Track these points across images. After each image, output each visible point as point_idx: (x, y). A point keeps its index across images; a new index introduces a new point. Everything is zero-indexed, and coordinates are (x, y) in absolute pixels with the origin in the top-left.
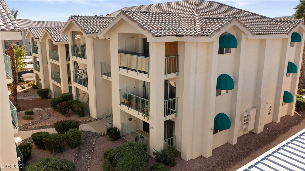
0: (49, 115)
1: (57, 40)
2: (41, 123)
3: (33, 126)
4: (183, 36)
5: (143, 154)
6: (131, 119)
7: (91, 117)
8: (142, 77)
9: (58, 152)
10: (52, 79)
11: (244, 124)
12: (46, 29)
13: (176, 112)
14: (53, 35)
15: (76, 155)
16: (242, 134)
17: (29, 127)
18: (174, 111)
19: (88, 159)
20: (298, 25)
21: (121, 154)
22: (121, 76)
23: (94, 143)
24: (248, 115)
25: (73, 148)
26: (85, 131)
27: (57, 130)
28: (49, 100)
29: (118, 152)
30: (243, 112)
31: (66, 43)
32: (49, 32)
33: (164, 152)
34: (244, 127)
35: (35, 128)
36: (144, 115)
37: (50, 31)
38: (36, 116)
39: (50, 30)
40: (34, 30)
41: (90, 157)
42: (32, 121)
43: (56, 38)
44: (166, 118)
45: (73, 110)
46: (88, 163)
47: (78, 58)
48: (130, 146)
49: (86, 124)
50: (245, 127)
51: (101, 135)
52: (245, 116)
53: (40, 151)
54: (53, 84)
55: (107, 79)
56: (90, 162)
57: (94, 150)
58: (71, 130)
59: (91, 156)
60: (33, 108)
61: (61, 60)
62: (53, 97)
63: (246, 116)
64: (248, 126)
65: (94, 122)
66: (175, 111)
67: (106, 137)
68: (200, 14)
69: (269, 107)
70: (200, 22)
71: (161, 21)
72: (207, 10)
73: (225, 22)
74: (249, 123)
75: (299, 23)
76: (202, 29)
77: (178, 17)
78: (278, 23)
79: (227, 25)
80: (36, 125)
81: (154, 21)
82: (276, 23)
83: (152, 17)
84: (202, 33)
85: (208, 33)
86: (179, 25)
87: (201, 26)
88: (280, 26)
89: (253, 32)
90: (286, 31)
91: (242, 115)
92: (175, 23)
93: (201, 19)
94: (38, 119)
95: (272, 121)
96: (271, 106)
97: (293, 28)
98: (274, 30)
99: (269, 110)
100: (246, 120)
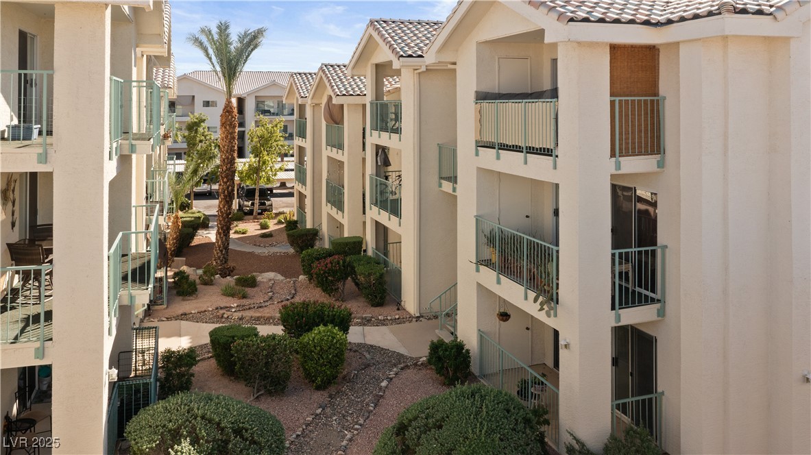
0: (293, 292)
1: (341, 92)
2: (261, 310)
4: (670, 22)
5: (514, 429)
6: (504, 316)
7: (404, 309)
8: (538, 168)
9: (270, 393)
10: (328, 201)
12: (322, 69)
13: (658, 300)
15: (319, 411)
17: (225, 316)
18: (651, 295)
19: (351, 429)
21: (439, 416)
23: (384, 384)
25: (318, 388)
26: (372, 346)
32: (326, 75)
36: (541, 298)
38: (261, 291)
39: (331, 69)
40: (302, 78)
41: (357, 423)
44: (618, 318)
45: (355, 281)
46: (345, 443)
47: (383, 134)
49: (383, 328)
53: (225, 381)
54: (329, 216)
55: (451, 191)
56: (350, 440)
57: (376, 405)
59: (361, 421)
61: (349, 146)
65: (407, 324)
66: (657, 296)
67: (430, 373)
80: (249, 312)
94: (259, 300)
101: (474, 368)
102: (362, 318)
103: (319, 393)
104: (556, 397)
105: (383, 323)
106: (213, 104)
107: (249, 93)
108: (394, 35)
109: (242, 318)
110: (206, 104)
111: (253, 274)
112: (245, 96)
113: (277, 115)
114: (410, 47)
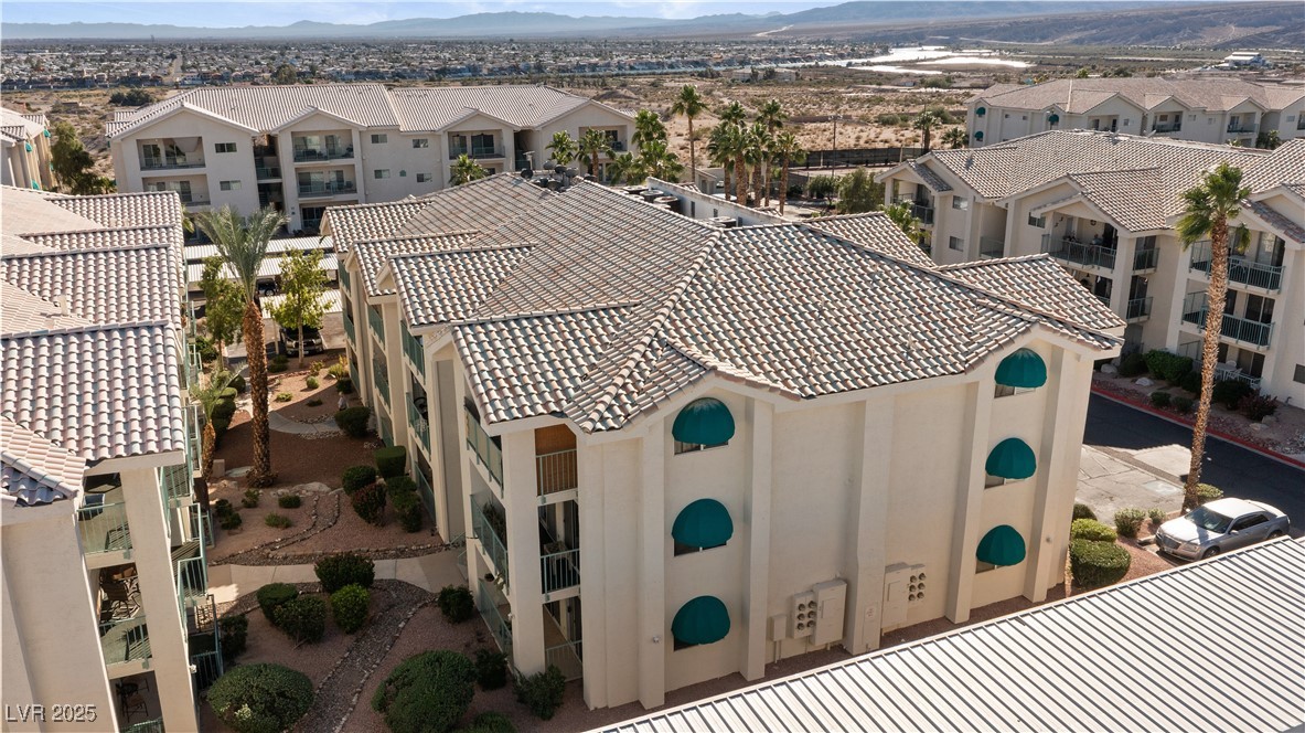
0: (337, 514)
1: (374, 291)
2: (304, 543)
3: (281, 554)
4: (566, 416)
6: (488, 578)
7: (438, 535)
8: (496, 490)
9: (309, 642)
10: (377, 384)
11: (800, 625)
12: (354, 248)
14: (368, 269)
15: (347, 654)
16: (803, 652)
17: (271, 556)
19: (369, 669)
20: (1022, 336)
21: (411, 676)
23: (401, 626)
24: (812, 602)
25: (347, 634)
27: (321, 573)
29: (408, 670)
33: (540, 679)
34: (799, 634)
35: (285, 560)
36: (502, 578)
38: (305, 514)
39: (365, 251)
40: (340, 218)
41: (374, 663)
42: (290, 532)
43: (373, 285)
44: (548, 598)
46: (362, 681)
47: (412, 363)
48: (437, 660)
49: (414, 560)
50: (806, 632)
51: (433, 601)
52: (801, 605)
53: (274, 633)
54: (378, 401)
56: (368, 678)
57: (392, 646)
58: (347, 588)
59: (379, 661)
60: (305, 483)
62: (381, 436)
63: (806, 603)
64: (814, 632)
65: (436, 554)
67: (439, 611)
68: (673, 322)
69: (912, 578)
70: (637, 365)
71: (547, 354)
72: (719, 292)
73: (684, 381)
74: (819, 621)
75: (1028, 330)
76: (613, 402)
77: (616, 326)
78: (979, 315)
79: (681, 393)
80: (294, 547)
81: (523, 356)
82: (971, 317)
83: (526, 338)
84: (603, 419)
85: (622, 418)
86: (592, 366)
87: (624, 386)
88: (968, 335)
89: (797, 391)
90: (967, 361)
91: (791, 599)
92: (586, 357)
93: (654, 351)
94: (303, 527)
95: (938, 615)
96: (922, 576)
97: (995, 349)
98: (917, 361)
99: (912, 588)
100: (808, 614)
101: (477, 606)
102: (397, 549)
103: (349, 637)
104: (512, 644)
105: (414, 554)
106: (230, 148)
107: (282, 130)
108: (410, 285)
109: (285, 558)
110: (221, 148)
111: (297, 487)
112: (277, 132)
113: (326, 158)
114: (424, 309)
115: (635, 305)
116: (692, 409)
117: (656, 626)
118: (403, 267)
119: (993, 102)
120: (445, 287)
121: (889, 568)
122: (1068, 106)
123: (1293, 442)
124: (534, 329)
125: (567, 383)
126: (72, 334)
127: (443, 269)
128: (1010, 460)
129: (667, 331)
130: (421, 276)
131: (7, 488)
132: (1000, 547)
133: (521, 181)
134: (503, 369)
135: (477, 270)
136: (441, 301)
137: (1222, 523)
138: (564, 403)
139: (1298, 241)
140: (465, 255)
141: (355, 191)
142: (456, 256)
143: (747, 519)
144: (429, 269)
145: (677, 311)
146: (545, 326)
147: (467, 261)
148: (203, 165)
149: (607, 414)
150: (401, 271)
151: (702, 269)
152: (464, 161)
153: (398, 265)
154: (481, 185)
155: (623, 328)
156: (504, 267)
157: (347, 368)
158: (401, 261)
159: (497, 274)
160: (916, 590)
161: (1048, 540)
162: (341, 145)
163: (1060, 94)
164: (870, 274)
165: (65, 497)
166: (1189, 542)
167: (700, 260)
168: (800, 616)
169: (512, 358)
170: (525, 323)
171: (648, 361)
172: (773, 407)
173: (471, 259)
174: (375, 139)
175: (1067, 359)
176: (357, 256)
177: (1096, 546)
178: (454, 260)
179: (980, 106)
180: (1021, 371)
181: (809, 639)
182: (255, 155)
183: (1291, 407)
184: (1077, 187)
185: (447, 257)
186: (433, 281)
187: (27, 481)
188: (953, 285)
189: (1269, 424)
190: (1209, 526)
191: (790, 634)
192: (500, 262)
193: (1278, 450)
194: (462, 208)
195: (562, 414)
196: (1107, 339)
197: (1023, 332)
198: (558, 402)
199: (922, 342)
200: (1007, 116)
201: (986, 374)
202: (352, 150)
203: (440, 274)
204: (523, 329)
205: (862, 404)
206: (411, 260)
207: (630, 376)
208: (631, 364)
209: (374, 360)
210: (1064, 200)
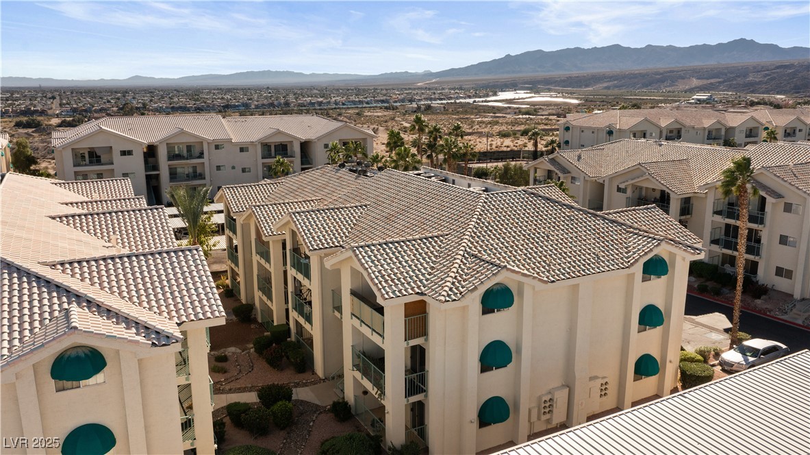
0: (251, 365)
1: (268, 233)
2: (238, 381)
3: (227, 387)
4: (425, 294)
6: (365, 393)
7: (316, 374)
8: (377, 339)
9: (261, 435)
10: (259, 288)
11: (545, 412)
12: (252, 209)
13: (425, 391)
14: (262, 221)
15: (285, 441)
18: (423, 388)
19: (300, 448)
20: (655, 248)
21: (338, 449)
22: (354, 328)
23: (311, 424)
24: (551, 399)
25: (282, 429)
26: (302, 401)
27: (260, 397)
28: (252, 327)
30: (543, 393)
31: (283, 237)
32: (256, 216)
33: (405, 447)
34: (544, 418)
35: (230, 391)
36: (379, 392)
37: (257, 212)
38: (231, 364)
39: (258, 210)
40: (231, 192)
41: (302, 445)
42: (226, 376)
43: (266, 230)
44: (409, 401)
45: (288, 358)
47: (299, 274)
48: (351, 438)
49: (306, 388)
50: (548, 416)
51: (325, 410)
52: (545, 401)
53: (237, 431)
54: (261, 299)
55: (339, 317)
57: (309, 436)
58: (280, 403)
59: (304, 444)
60: (226, 348)
61: (274, 265)
62: (260, 321)
63: (548, 400)
64: (552, 416)
65: (318, 385)
66: (425, 389)
67: (331, 415)
68: (472, 243)
69: (602, 384)
70: (460, 267)
71: (406, 262)
72: (492, 226)
73: (490, 274)
74: (555, 411)
75: (659, 244)
76: (452, 286)
77: (440, 246)
78: (630, 237)
79: (489, 280)
80: (232, 384)
81: (394, 263)
82: (625, 239)
83: (393, 253)
84: (449, 296)
85: (458, 295)
86: (432, 268)
87: (455, 278)
88: (626, 248)
89: (545, 279)
90: (629, 262)
91: (540, 398)
92: (427, 263)
93: (466, 259)
94: (233, 372)
95: (614, 406)
96: (606, 383)
97: (643, 255)
98: (603, 262)
99: (602, 390)
100: (548, 406)
101: (353, 412)
102: (295, 383)
103: (283, 432)
104: (384, 429)
105: (305, 385)
106: (129, 153)
107: (161, 142)
108: (305, 228)
109: (230, 390)
110: (124, 153)
111: (222, 350)
112: (158, 143)
113: (187, 159)
114: (315, 241)
115: (447, 235)
116: (492, 290)
117: (472, 414)
118: (298, 218)
119: (574, 123)
120: (324, 228)
121: (591, 379)
122: (618, 125)
123: (780, 309)
124: (396, 248)
125: (421, 277)
126: (148, 254)
127: (321, 219)
128: (651, 317)
129: (470, 248)
130: (310, 222)
131: (144, 337)
132: (646, 366)
133: (339, 170)
134: (386, 270)
135: (340, 219)
136: (324, 236)
137: (755, 352)
138: (422, 287)
139: (773, 197)
140: (331, 211)
141: (204, 178)
142: (327, 211)
143: (519, 351)
144: (313, 219)
145: (473, 238)
146: (401, 247)
147: (333, 214)
148: (112, 164)
149: (450, 293)
150: (298, 220)
151: (480, 215)
152: (279, 160)
153: (296, 217)
154: (313, 172)
155: (444, 247)
156: (354, 217)
157: (228, 282)
158: (297, 214)
159: (352, 221)
160: (604, 392)
161: (670, 362)
162: (196, 151)
163: (613, 119)
164: (568, 216)
165: (177, 341)
166: (738, 363)
167: (478, 210)
168: (545, 407)
169: (388, 264)
170: (391, 245)
171: (465, 264)
172: (534, 288)
173: (335, 213)
174: (217, 147)
175: (678, 259)
176: (254, 213)
177: (693, 365)
178: (326, 213)
179: (566, 125)
180: (655, 267)
181: (549, 421)
182: (144, 157)
183: (775, 290)
184: (645, 170)
185: (322, 212)
186: (317, 225)
187: (155, 333)
188: (613, 222)
189: (765, 300)
190: (748, 354)
191: (539, 419)
192: (352, 214)
193: (772, 314)
194: (305, 186)
195: (422, 294)
196: (697, 249)
197: (657, 246)
198: (419, 287)
199: (603, 252)
200: (582, 131)
201: (638, 269)
202: (203, 154)
203: (320, 221)
204: (390, 249)
205: (576, 286)
206: (302, 214)
207: (457, 272)
208: (457, 265)
209: (258, 275)
210: (638, 177)
